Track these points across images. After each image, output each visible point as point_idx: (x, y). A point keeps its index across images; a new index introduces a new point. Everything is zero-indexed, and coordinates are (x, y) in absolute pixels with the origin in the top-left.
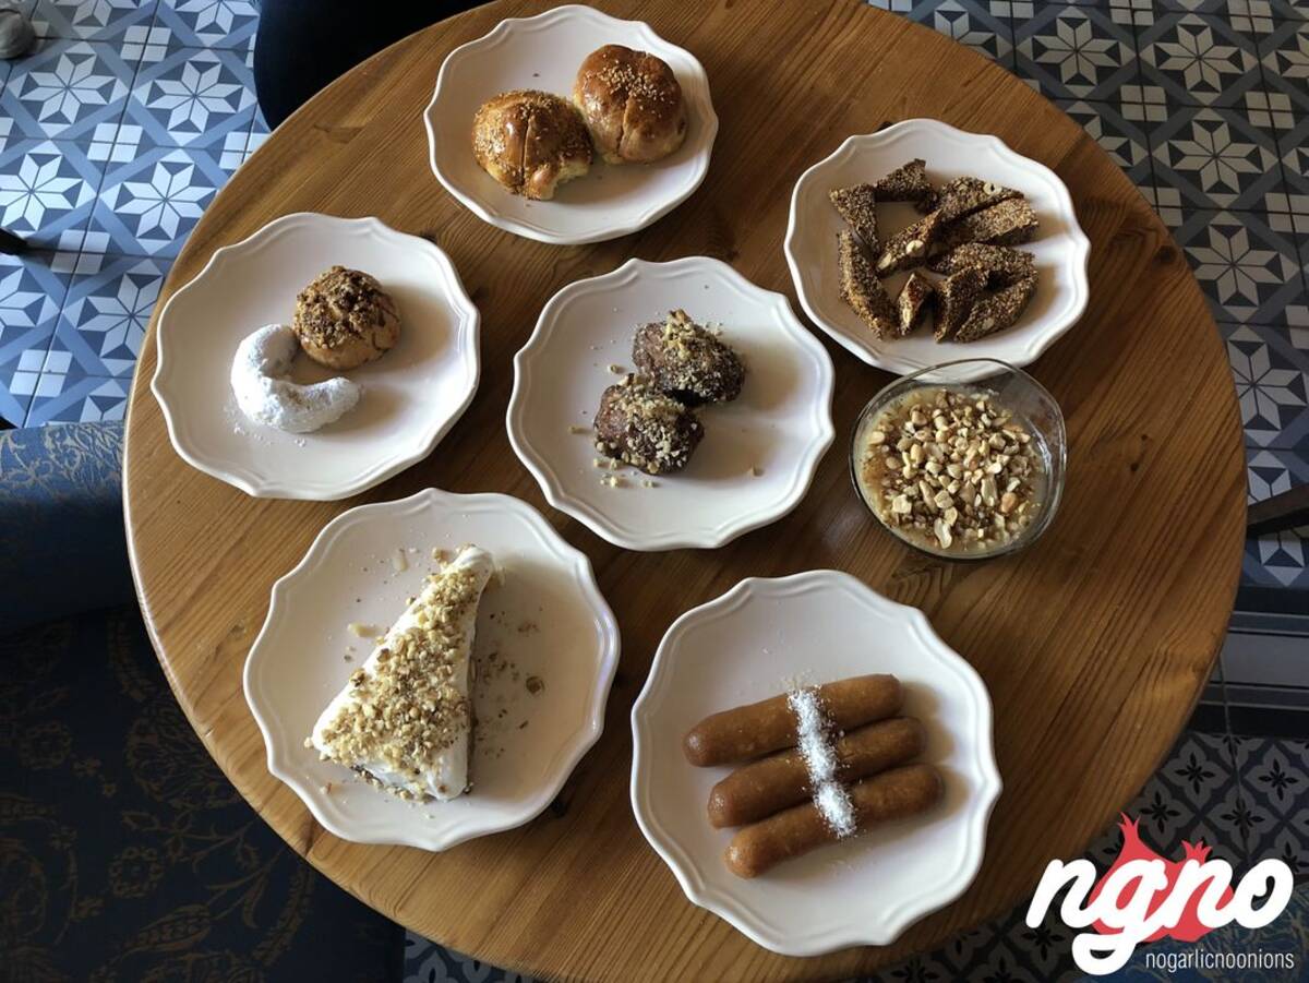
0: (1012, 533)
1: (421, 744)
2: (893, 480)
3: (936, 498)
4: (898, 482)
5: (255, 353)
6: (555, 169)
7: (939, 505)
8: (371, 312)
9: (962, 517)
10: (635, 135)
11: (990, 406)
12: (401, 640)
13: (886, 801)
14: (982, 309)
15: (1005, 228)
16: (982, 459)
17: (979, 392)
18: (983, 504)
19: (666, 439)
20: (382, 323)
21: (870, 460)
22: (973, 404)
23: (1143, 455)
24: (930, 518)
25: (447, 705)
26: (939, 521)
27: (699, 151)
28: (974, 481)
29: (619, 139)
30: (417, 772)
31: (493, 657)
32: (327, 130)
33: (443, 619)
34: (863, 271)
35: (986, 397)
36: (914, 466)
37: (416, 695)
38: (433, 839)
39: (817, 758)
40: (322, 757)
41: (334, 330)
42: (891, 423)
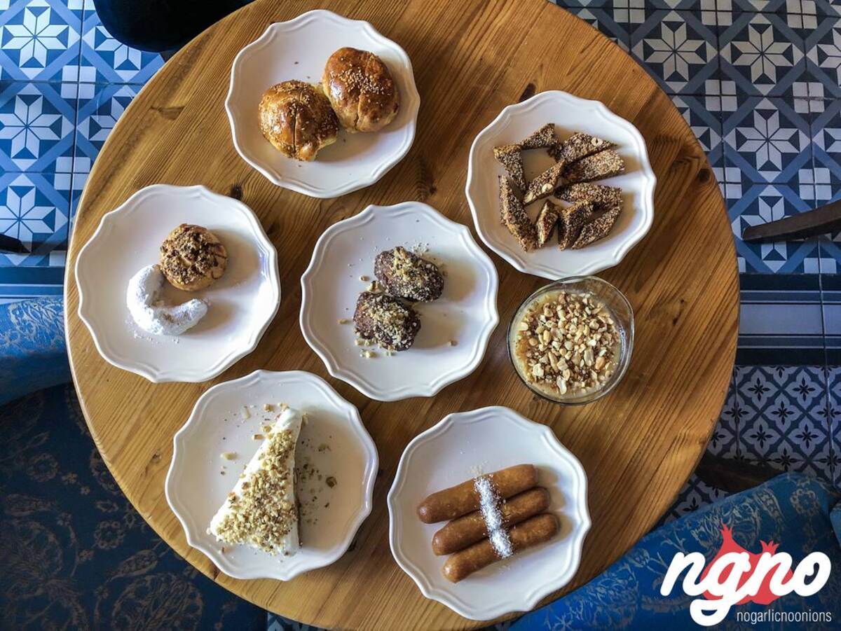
0: (601, 382)
1: (272, 534)
2: (533, 353)
3: (558, 364)
4: (537, 354)
5: (140, 291)
6: (315, 145)
7: (560, 368)
8: (209, 259)
9: (573, 375)
10: (366, 119)
11: (590, 301)
12: (254, 477)
13: (528, 538)
14: (588, 231)
15: (604, 170)
16: (585, 337)
17: (585, 292)
18: (585, 365)
19: (399, 334)
20: (216, 264)
21: (519, 341)
22: (580, 300)
23: (680, 313)
24: (554, 376)
25: (285, 512)
26: (559, 378)
27: (408, 122)
28: (581, 351)
29: (356, 121)
30: (272, 547)
31: (305, 467)
32: (160, 110)
33: (277, 464)
34: (515, 206)
35: (588, 296)
36: (546, 344)
37: (266, 507)
38: (285, 575)
39: (491, 518)
40: (217, 540)
41: (187, 273)
42: (532, 316)
